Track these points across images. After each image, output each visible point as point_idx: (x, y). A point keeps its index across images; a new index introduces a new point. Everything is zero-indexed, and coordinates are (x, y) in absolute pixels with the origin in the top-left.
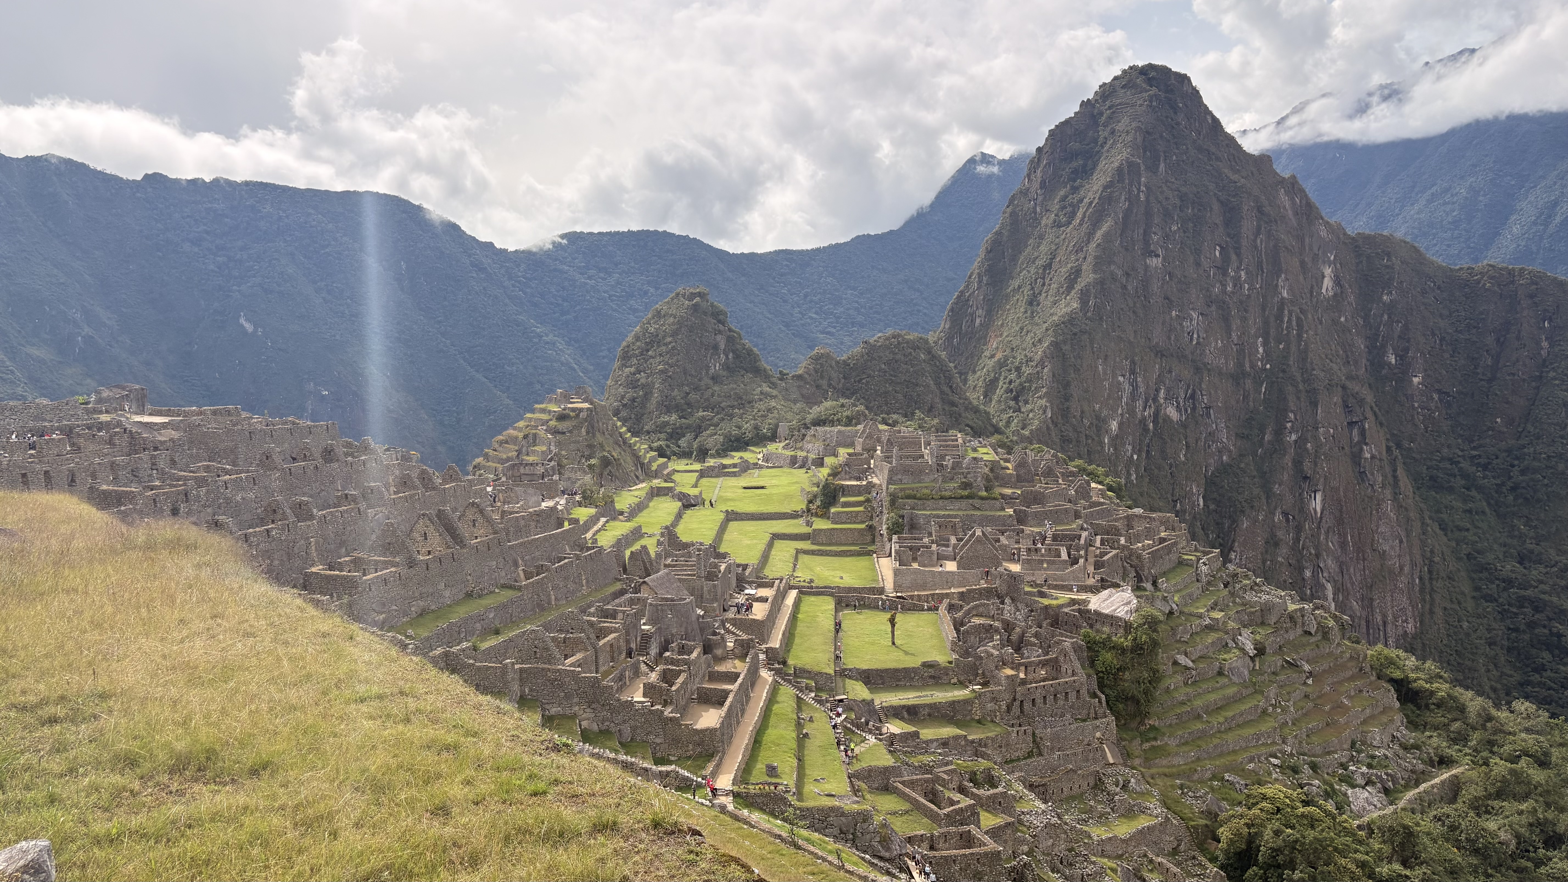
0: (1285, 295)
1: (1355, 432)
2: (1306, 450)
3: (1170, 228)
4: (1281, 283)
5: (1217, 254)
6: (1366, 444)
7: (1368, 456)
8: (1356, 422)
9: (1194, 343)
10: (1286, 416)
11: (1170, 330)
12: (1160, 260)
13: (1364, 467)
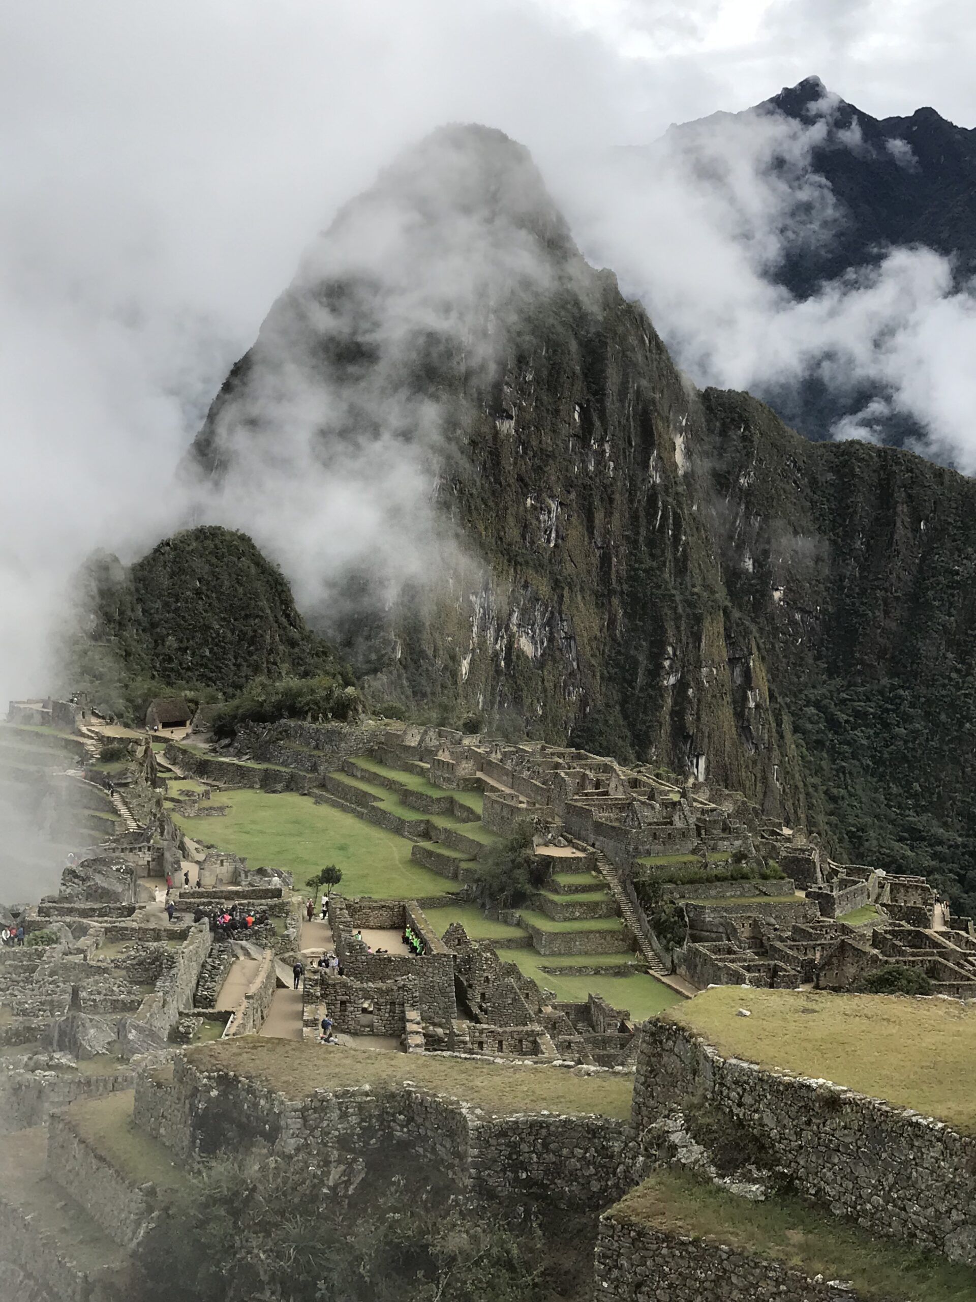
0: (658, 481)
1: (737, 671)
2: (688, 696)
3: (524, 378)
4: (652, 463)
5: (576, 416)
6: (751, 689)
7: (752, 705)
8: (740, 659)
9: (552, 545)
10: (664, 651)
11: (525, 527)
12: (513, 423)
13: (748, 721)
